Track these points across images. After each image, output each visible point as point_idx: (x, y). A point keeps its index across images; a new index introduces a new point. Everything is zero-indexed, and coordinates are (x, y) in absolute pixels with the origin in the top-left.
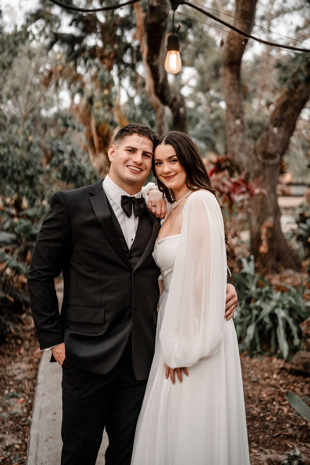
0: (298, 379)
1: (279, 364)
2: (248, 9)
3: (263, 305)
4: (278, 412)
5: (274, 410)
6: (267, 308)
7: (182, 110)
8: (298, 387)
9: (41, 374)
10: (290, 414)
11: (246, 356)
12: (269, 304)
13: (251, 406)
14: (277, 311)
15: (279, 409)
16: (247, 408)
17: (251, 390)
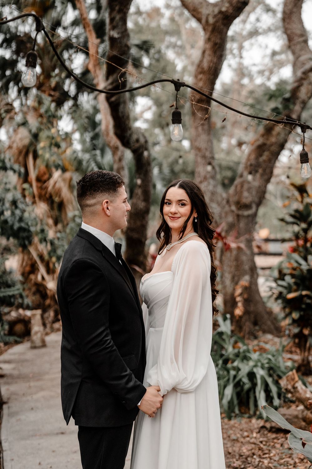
0: (278, 435)
1: (258, 424)
2: (218, 41)
3: (241, 366)
4: (259, 464)
5: (254, 462)
6: (245, 368)
7: (146, 154)
8: (278, 443)
9: (5, 442)
10: (270, 465)
11: (225, 418)
12: (248, 365)
13: (231, 460)
14: (255, 370)
15: (260, 461)
16: (227, 462)
17: (231, 447)
